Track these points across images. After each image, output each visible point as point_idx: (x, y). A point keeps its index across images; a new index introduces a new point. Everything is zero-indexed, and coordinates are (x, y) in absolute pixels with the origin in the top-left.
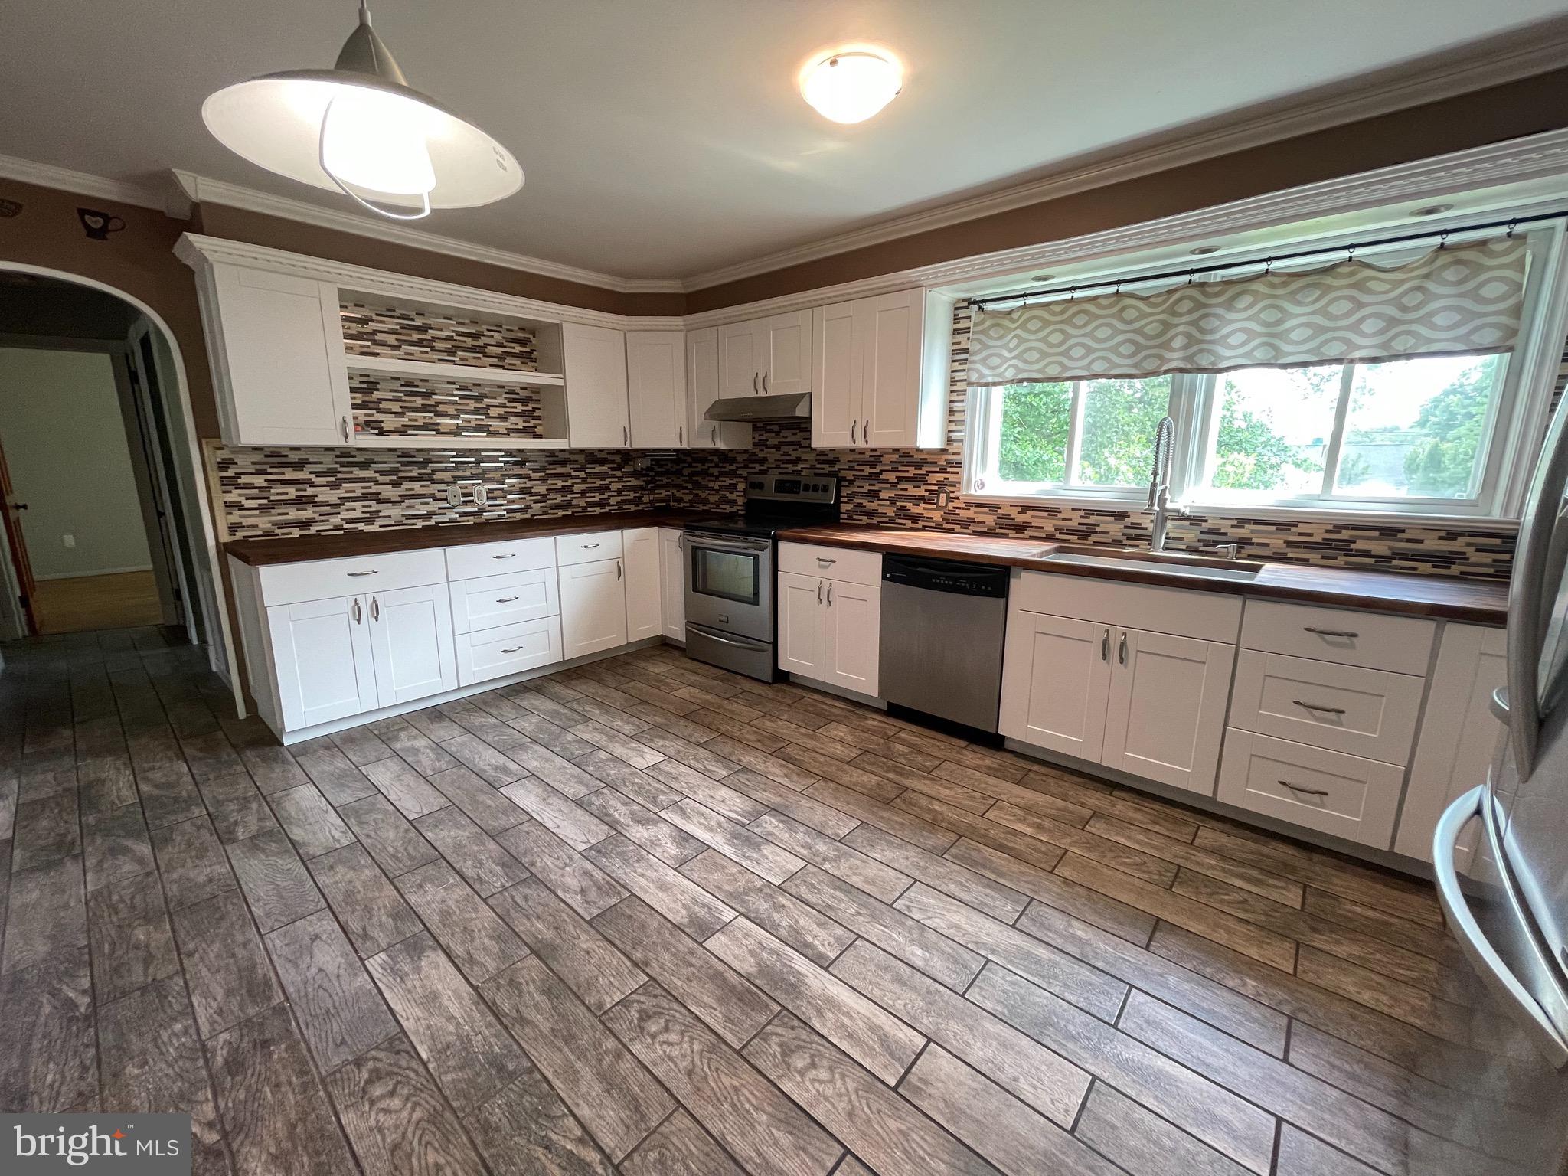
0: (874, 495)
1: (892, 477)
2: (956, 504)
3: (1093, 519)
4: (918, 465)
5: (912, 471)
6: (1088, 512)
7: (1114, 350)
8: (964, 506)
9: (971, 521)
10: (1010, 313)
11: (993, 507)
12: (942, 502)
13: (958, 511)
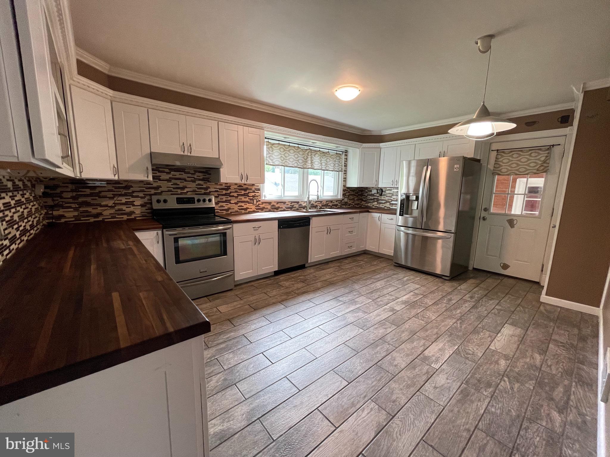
0: (228, 201)
1: (235, 194)
2: (259, 203)
3: (293, 204)
4: (245, 190)
5: (243, 192)
6: (292, 202)
7: (298, 160)
8: (261, 203)
9: (264, 208)
10: (274, 144)
11: (270, 203)
12: (255, 202)
13: (260, 205)
